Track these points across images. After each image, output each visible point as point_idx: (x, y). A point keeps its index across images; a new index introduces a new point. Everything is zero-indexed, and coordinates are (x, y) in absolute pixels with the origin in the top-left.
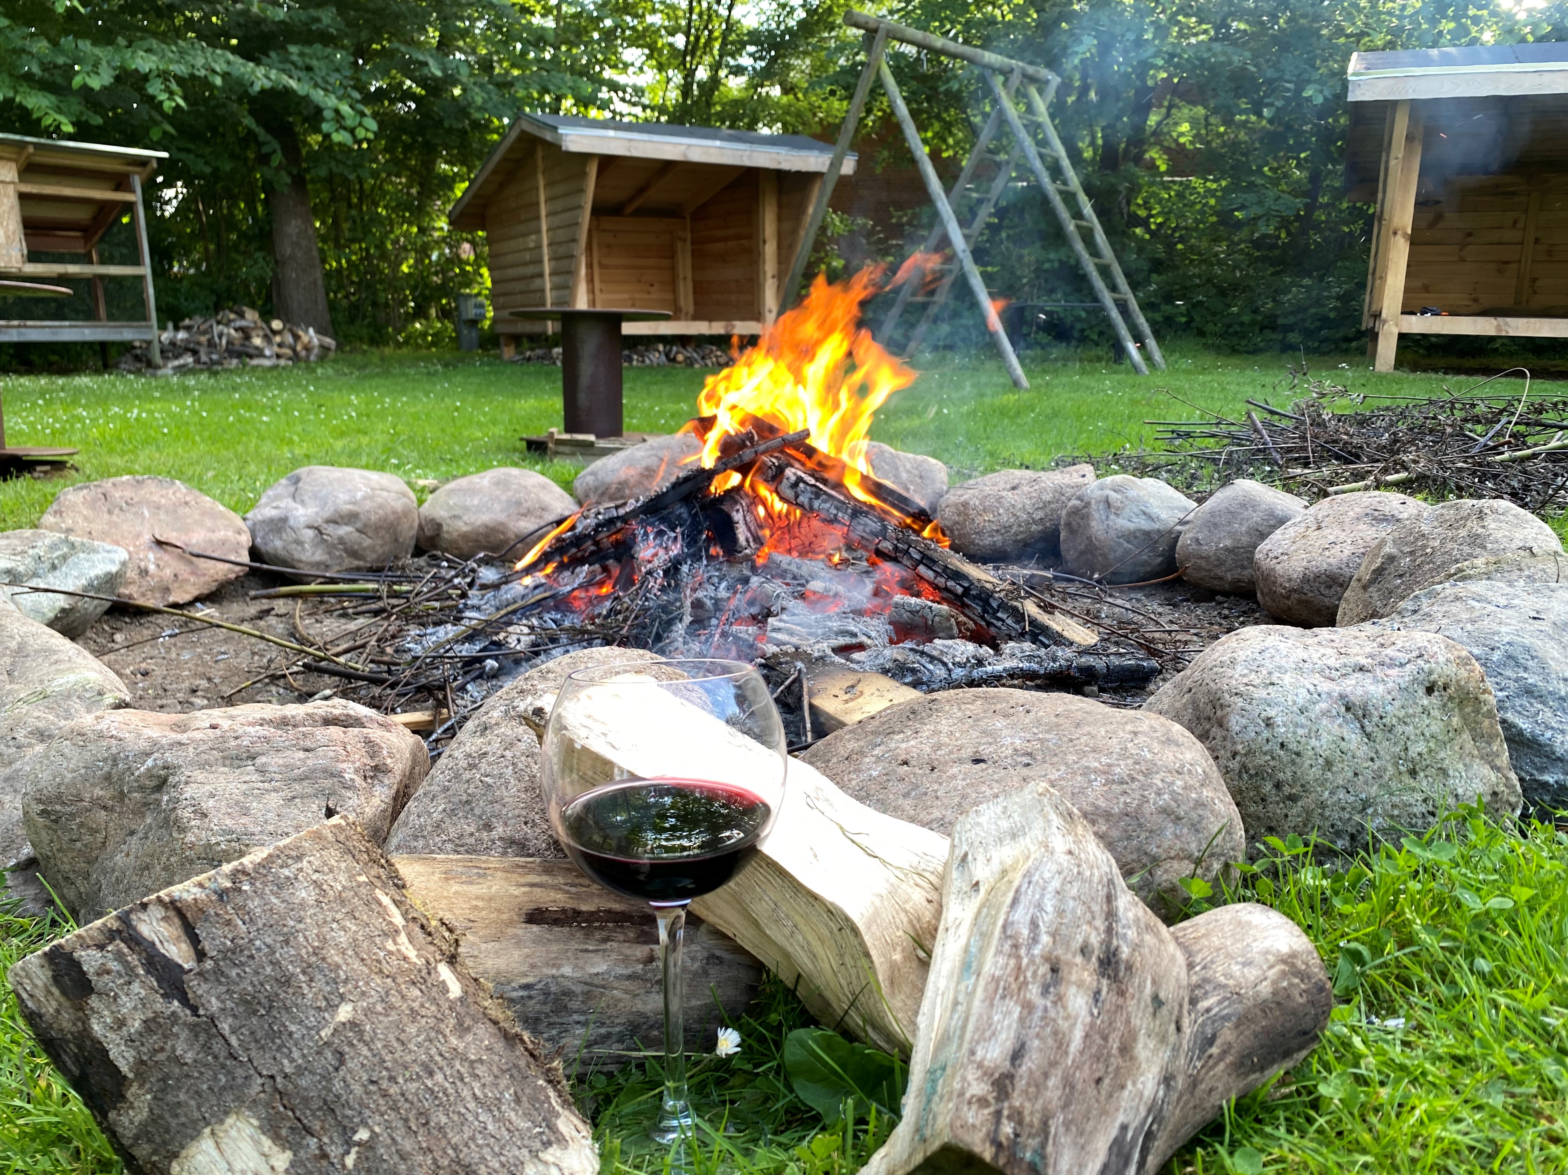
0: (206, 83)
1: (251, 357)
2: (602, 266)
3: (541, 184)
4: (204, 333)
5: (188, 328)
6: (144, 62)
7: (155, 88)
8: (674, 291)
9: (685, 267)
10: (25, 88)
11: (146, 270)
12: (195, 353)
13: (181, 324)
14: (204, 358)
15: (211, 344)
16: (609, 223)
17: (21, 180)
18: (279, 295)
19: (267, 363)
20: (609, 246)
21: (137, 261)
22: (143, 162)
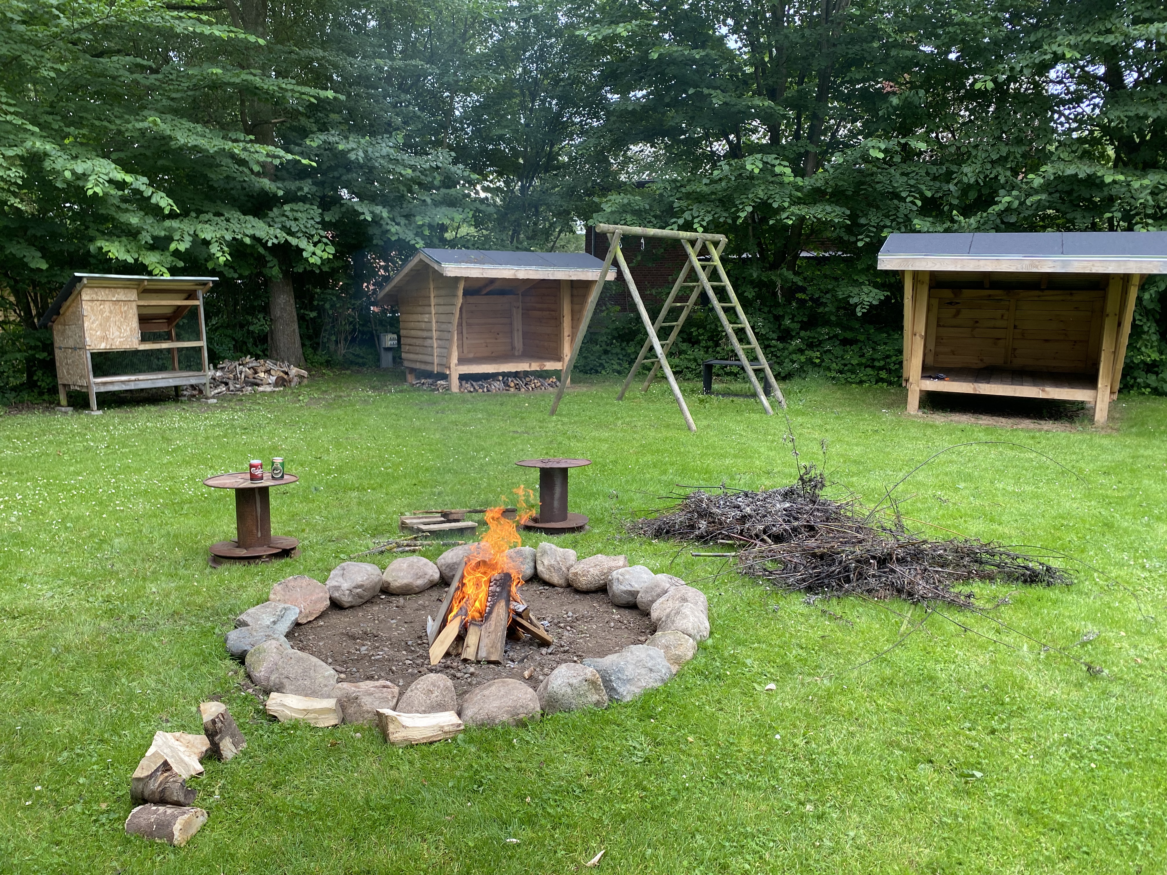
0: (241, 242)
1: (258, 385)
2: (468, 324)
3: (432, 287)
4: (231, 372)
5: (222, 369)
6: (207, 233)
7: (214, 249)
8: (512, 338)
9: (518, 324)
10: (144, 252)
11: (203, 343)
12: (226, 384)
13: (219, 366)
14: (232, 388)
15: (236, 378)
16: (471, 299)
17: (139, 299)
18: (272, 339)
19: (268, 389)
20: (472, 312)
21: (198, 338)
22: (204, 284)
